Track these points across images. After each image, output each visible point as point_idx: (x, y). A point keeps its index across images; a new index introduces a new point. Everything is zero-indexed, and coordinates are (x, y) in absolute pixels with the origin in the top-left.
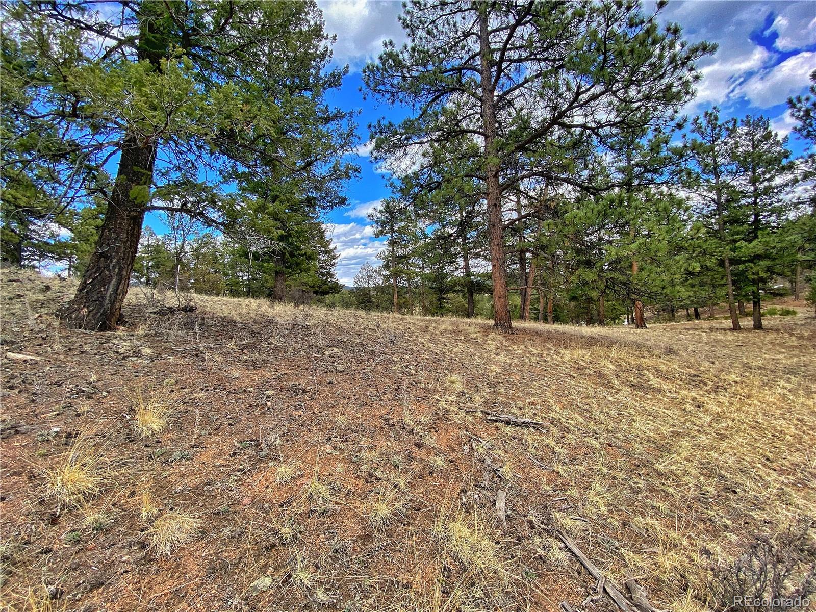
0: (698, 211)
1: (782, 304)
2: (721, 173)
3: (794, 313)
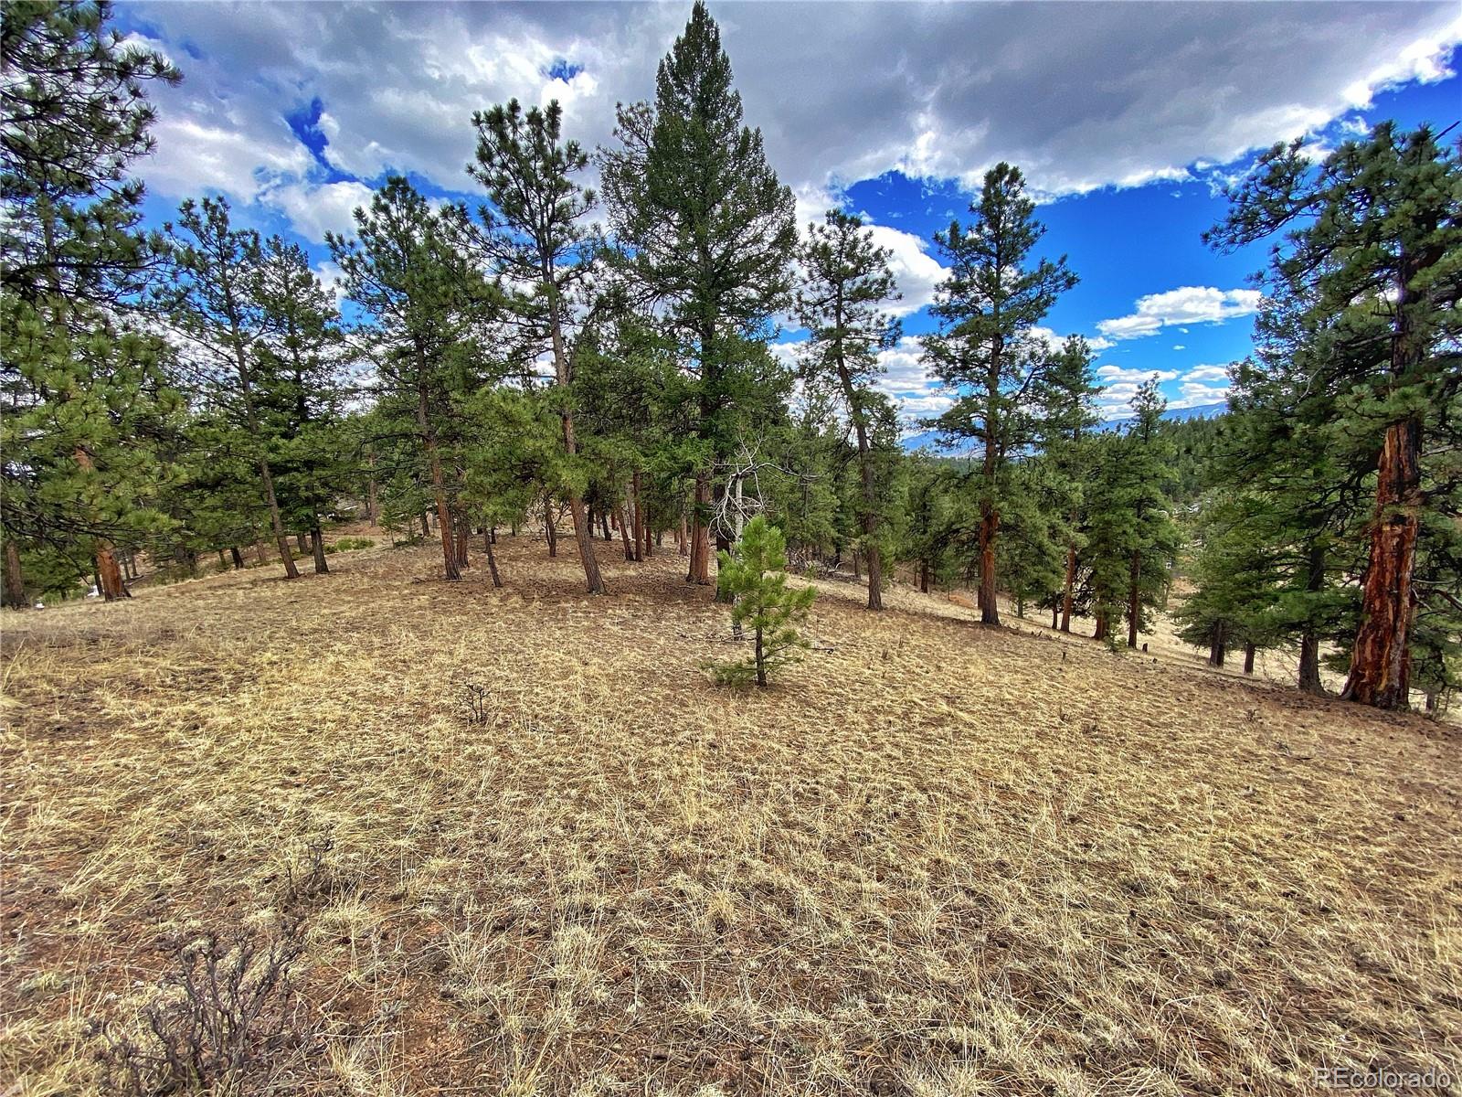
0: (207, 374)
1: (357, 532)
2: (242, 317)
3: (371, 544)
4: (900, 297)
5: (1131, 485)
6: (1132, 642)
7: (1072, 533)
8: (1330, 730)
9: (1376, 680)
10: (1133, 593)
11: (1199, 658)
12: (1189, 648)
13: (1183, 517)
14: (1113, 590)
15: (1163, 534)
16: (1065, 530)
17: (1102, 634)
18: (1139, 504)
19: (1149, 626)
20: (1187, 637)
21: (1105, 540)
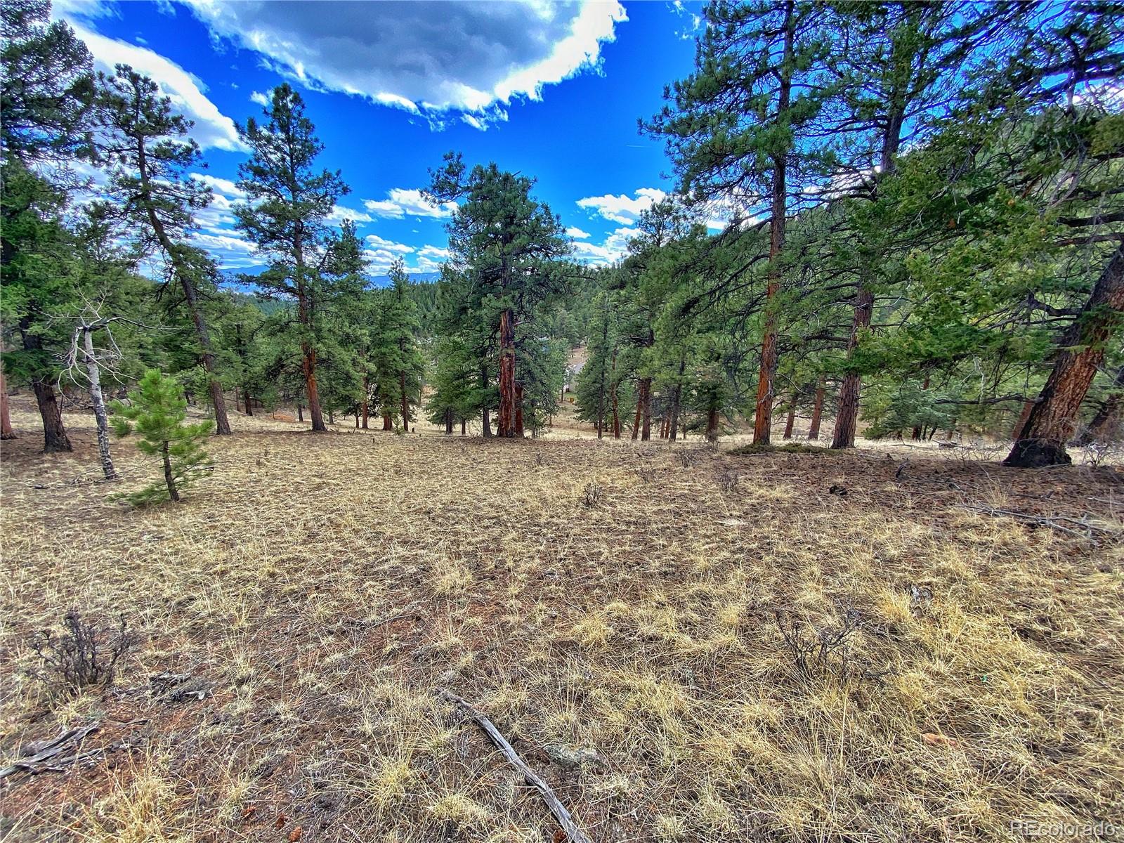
4: (206, 166)
5: (395, 329)
6: (406, 427)
7: (366, 364)
8: (492, 450)
9: (507, 426)
10: (403, 398)
11: (441, 432)
12: (435, 427)
13: (424, 346)
14: (392, 397)
15: (415, 359)
16: (361, 361)
17: (388, 427)
18: (401, 341)
19: (414, 417)
20: (435, 420)
21: (383, 366)
